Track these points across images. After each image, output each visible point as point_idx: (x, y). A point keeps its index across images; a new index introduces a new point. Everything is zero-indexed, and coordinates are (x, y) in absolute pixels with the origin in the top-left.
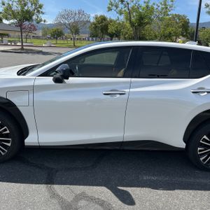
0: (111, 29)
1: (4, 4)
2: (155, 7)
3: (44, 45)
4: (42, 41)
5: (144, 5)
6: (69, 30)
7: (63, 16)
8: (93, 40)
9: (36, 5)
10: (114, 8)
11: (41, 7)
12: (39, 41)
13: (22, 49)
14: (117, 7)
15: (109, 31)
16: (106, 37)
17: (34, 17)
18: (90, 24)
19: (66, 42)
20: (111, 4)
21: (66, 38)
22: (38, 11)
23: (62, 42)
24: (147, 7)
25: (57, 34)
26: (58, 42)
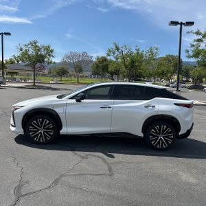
0: (111, 68)
1: (21, 50)
2: (144, 53)
3: (51, 82)
4: (48, 78)
5: (135, 52)
6: (73, 69)
7: (68, 57)
8: (95, 77)
9: (47, 50)
10: (112, 54)
11: (52, 51)
12: (45, 78)
13: (34, 85)
14: (114, 53)
15: (109, 70)
16: (107, 74)
17: (46, 60)
18: (92, 64)
19: (70, 79)
20: (110, 51)
21: (70, 76)
22: (49, 55)
23: (66, 79)
24: (138, 53)
25: (62, 72)
26: (63, 79)
